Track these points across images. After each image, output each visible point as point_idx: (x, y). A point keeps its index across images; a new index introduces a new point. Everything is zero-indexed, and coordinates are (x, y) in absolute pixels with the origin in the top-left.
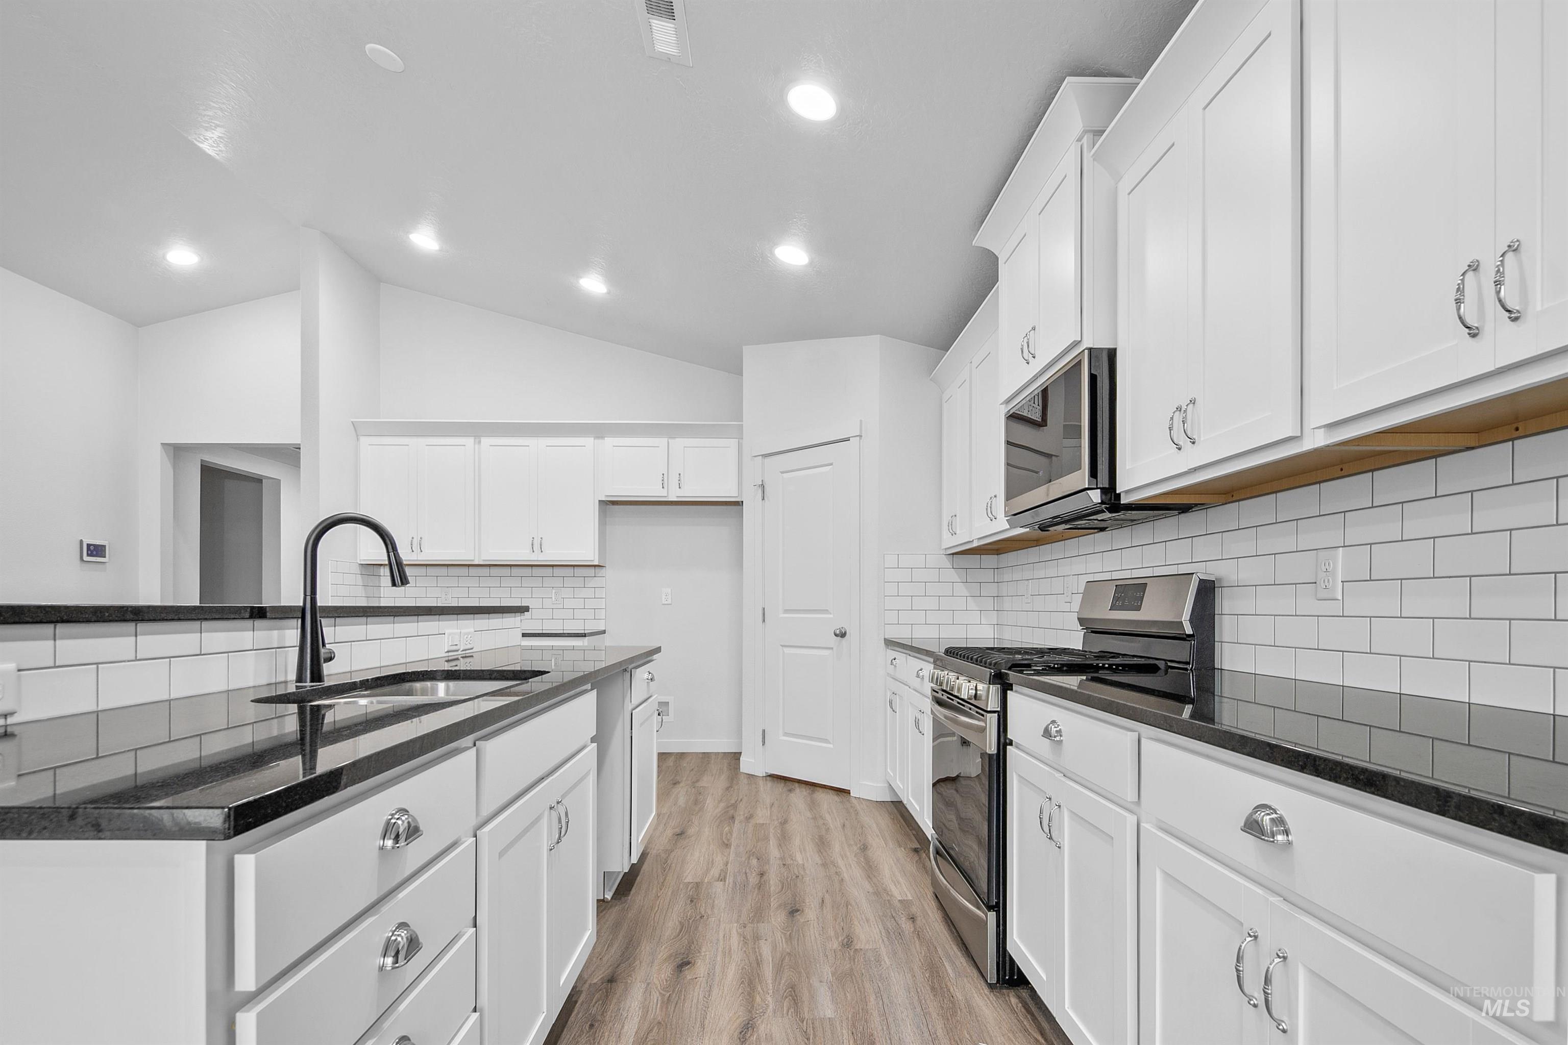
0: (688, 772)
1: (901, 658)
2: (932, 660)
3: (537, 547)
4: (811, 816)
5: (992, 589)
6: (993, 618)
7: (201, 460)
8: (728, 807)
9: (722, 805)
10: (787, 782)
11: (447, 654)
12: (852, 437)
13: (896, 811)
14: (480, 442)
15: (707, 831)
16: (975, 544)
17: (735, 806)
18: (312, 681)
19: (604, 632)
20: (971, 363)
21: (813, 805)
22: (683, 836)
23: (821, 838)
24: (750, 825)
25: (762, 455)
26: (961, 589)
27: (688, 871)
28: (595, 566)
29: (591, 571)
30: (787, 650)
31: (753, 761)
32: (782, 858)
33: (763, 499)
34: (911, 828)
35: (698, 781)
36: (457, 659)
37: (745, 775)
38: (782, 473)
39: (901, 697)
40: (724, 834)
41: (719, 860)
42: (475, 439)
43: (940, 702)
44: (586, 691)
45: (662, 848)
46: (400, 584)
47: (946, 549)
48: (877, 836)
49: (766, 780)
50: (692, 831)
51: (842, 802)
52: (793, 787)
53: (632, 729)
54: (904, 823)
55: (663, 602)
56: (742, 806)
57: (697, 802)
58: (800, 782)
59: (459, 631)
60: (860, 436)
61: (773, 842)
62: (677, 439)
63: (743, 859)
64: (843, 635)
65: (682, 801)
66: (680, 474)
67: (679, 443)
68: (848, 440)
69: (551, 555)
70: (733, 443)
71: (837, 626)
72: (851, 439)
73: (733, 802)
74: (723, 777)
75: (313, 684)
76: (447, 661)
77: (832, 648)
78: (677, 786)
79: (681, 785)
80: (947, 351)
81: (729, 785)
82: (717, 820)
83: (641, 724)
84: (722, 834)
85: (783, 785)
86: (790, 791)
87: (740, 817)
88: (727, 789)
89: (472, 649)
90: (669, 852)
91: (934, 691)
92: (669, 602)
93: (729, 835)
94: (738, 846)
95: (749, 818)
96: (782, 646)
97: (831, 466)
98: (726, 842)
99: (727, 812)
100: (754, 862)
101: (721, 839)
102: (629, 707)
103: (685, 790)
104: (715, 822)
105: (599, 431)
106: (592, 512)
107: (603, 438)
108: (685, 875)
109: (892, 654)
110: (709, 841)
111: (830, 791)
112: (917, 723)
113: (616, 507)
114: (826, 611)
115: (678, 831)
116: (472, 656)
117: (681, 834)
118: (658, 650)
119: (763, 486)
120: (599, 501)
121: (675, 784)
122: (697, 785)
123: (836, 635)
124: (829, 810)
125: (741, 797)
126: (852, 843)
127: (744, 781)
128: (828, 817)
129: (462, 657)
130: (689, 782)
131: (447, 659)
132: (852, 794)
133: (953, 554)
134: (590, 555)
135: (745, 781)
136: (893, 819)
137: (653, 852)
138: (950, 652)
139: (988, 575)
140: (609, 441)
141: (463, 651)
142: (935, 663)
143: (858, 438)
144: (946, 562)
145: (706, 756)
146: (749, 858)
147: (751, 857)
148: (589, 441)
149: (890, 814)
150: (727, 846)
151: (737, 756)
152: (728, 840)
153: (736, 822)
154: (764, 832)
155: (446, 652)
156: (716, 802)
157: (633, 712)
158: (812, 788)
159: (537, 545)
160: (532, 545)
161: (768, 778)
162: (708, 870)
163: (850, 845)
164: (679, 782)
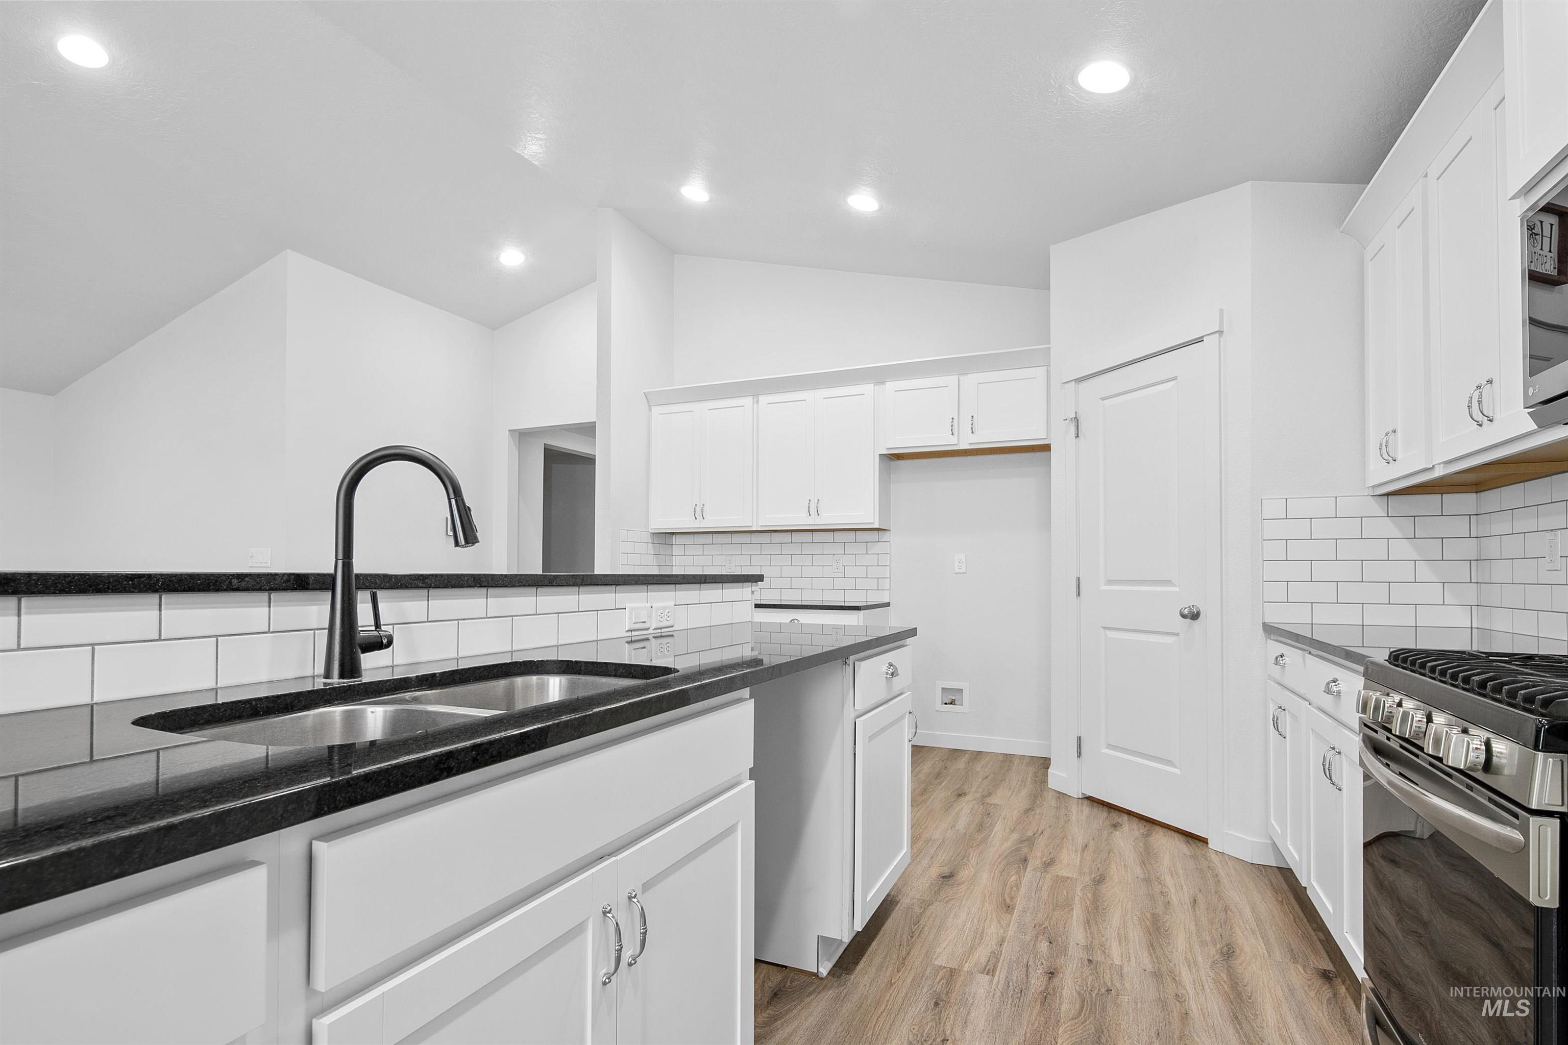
0: (980, 780)
1: (1293, 656)
2: (1361, 669)
3: (813, 511)
4: (1142, 876)
5: (1469, 548)
6: (1470, 594)
7: (545, 444)
8: (1022, 842)
9: (1015, 836)
10: (1113, 811)
11: (629, 634)
12: (1205, 335)
13: (1285, 887)
14: (758, 402)
15: (985, 877)
16: (1439, 472)
17: (1030, 841)
18: (342, 676)
19: (888, 605)
20: (1426, 176)
21: (1147, 856)
22: (951, 881)
23: (1155, 918)
24: (1048, 877)
25: (1075, 380)
26: (1403, 549)
27: (946, 943)
28: (878, 529)
29: (874, 536)
30: (1111, 634)
31: (1065, 776)
32: (1088, 948)
33: (1077, 436)
34: (1315, 925)
35: (990, 794)
36: (647, 639)
37: (1054, 793)
38: (1103, 399)
39: (1295, 717)
40: (1008, 886)
41: (993, 931)
42: (753, 398)
43: (1378, 750)
44: (740, 700)
45: (918, 897)
46: (463, 543)
47: (1374, 487)
48: (1253, 932)
49: (1082, 804)
50: (964, 874)
51: (1194, 857)
52: (1120, 821)
53: (855, 744)
54: (1302, 915)
55: (957, 570)
56: (1041, 842)
57: (982, 826)
58: (1130, 813)
59: (649, 605)
60: (1221, 332)
61: (1078, 913)
62: (969, 375)
63: (1028, 938)
64: (1195, 616)
65: (961, 825)
66: (972, 417)
67: (971, 380)
68: (1200, 340)
69: (828, 519)
70: (1041, 372)
71: (1186, 603)
72: (1205, 338)
73: (1030, 834)
74: (1024, 792)
75: (341, 681)
76: (628, 642)
77: (1178, 634)
78: (962, 799)
79: (968, 798)
80: (1368, 184)
81: (1029, 807)
82: (1003, 860)
83: (871, 738)
84: (1005, 885)
85: (1105, 814)
86: (1115, 826)
87: (1035, 862)
88: (1027, 811)
89: (672, 626)
90: (926, 904)
91: (1366, 725)
92: (963, 570)
93: (1015, 889)
94: (1024, 911)
95: (1049, 864)
96: (1104, 628)
97: (1174, 382)
98: (1008, 901)
99: (1017, 850)
100: (1043, 946)
101: (1003, 895)
102: (849, 714)
103: (971, 806)
104: (1000, 863)
105: (878, 376)
106: (871, 468)
107: (883, 383)
108: (939, 950)
109: (1275, 648)
110: (985, 896)
111: (1176, 835)
112: (1327, 771)
113: (902, 463)
114: (1168, 582)
115: (946, 870)
116: (672, 636)
117: (948, 877)
118: (913, 632)
119: (1076, 420)
120: (880, 455)
121: (960, 795)
122: (988, 800)
123: (1184, 616)
124: (1172, 869)
125: (1043, 827)
126: (1208, 939)
127: (1050, 801)
128: (1169, 881)
129: (655, 637)
130: (979, 795)
131: (630, 639)
132: (1210, 846)
133: (1388, 495)
134: (868, 516)
135: (1053, 803)
136: (1282, 902)
137: (905, 901)
138: (1400, 658)
139: (1460, 527)
140: (891, 386)
141: (655, 629)
142: (1366, 675)
143: (1217, 335)
144: (1376, 508)
145: (1008, 758)
146: (1037, 937)
147: (1041, 937)
148: (868, 388)
149: (1276, 891)
150: (1009, 908)
151: (1045, 763)
152: (1012, 899)
153: (1029, 868)
154: (1067, 893)
155: (628, 631)
156: (1007, 830)
157: (857, 720)
158: (1148, 825)
159: (814, 508)
160: (809, 507)
161: (1086, 802)
162: (972, 949)
163: (1203, 944)
164: (965, 794)
